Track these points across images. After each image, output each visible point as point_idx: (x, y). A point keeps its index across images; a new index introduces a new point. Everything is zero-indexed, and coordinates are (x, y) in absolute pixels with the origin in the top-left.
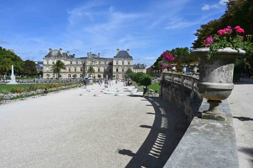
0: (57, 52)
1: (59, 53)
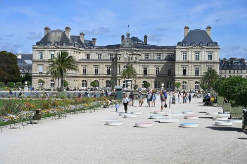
0: (60, 35)
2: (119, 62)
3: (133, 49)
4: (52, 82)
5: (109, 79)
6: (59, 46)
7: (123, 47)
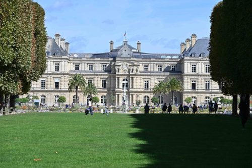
2: (118, 75)
3: (132, 59)
4: (43, 98)
5: (105, 94)
6: (52, 57)
7: (120, 57)
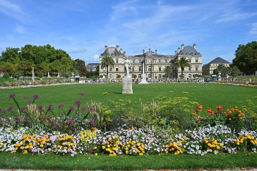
0: (114, 50)
1: (116, 50)
2: (147, 64)
3: (153, 57)
6: (114, 56)
7: (147, 56)
